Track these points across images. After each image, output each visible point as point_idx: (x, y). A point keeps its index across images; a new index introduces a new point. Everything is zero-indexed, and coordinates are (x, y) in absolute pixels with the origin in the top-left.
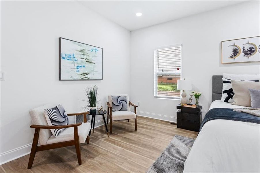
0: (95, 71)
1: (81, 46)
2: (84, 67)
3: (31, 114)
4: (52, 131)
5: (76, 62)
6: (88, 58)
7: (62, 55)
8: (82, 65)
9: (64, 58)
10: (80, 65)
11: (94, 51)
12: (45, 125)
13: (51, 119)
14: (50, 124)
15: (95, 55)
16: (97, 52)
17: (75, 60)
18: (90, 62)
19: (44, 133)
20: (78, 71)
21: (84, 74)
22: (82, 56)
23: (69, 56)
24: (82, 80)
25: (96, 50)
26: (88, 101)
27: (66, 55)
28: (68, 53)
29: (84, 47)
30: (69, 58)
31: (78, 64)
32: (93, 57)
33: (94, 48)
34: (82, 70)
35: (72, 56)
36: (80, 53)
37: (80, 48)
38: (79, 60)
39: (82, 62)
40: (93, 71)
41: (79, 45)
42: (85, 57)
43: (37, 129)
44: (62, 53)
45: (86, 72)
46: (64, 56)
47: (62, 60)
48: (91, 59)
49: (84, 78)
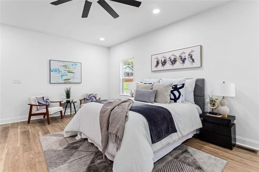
0: (75, 78)
1: (64, 63)
2: (66, 75)
3: (29, 99)
4: (38, 107)
5: (60, 73)
6: (69, 70)
7: (51, 69)
8: (65, 74)
9: (52, 71)
10: (63, 75)
11: (74, 65)
12: (35, 104)
13: (38, 102)
14: (38, 104)
15: (75, 68)
16: (76, 65)
17: (60, 72)
18: (71, 72)
19: (34, 108)
20: (62, 78)
21: (66, 79)
22: (65, 69)
23: (56, 70)
24: (65, 83)
25: (76, 64)
26: (66, 95)
27: (53, 69)
28: (55, 68)
29: (66, 64)
30: (55, 71)
31: (61, 74)
32: (73, 69)
33: (74, 63)
34: (65, 77)
35: (58, 70)
36: (63, 67)
37: (63, 64)
38: (63, 72)
39: (64, 72)
40: (74, 78)
41: (62, 63)
42: (67, 69)
43: (31, 106)
44: (51, 68)
45: (68, 78)
46: (52, 70)
47: (51, 72)
48: (71, 70)
49: (67, 81)
